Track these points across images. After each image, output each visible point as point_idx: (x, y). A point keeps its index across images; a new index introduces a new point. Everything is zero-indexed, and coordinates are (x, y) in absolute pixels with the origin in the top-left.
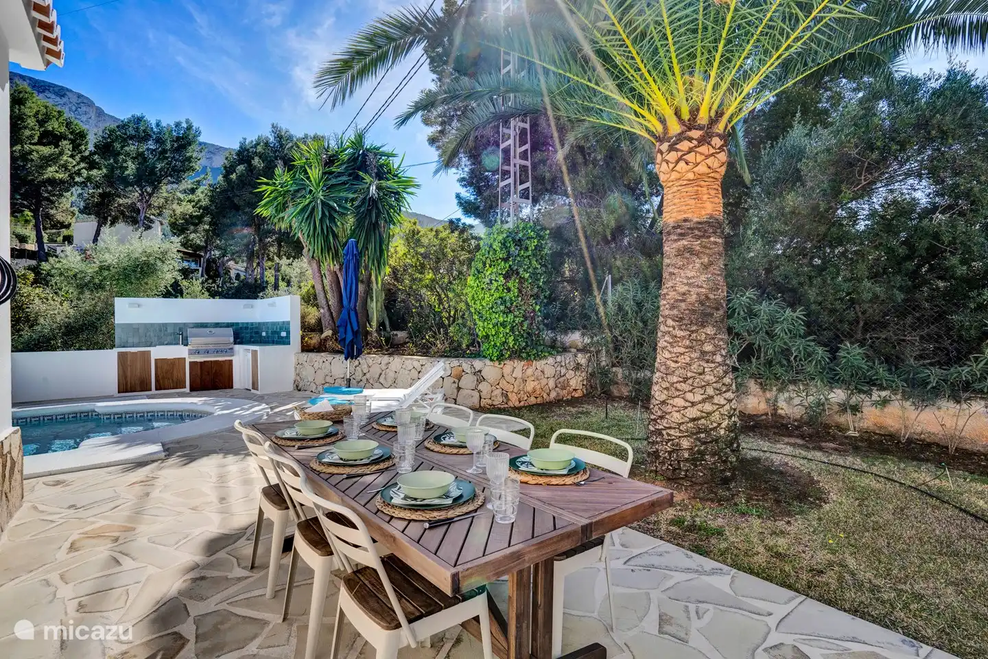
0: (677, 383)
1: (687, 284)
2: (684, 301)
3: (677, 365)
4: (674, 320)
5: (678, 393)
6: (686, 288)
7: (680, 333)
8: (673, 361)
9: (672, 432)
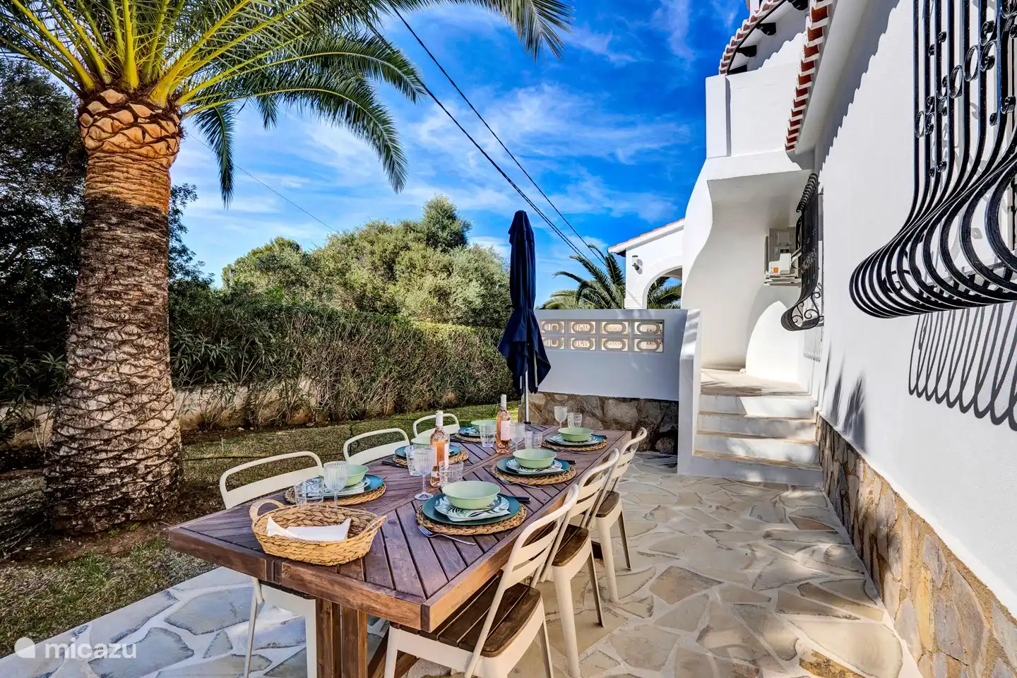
0: (150, 401)
1: (155, 285)
2: (151, 304)
3: (145, 381)
4: (138, 327)
5: (153, 414)
6: (155, 289)
7: (149, 343)
8: (139, 377)
9: (149, 462)
